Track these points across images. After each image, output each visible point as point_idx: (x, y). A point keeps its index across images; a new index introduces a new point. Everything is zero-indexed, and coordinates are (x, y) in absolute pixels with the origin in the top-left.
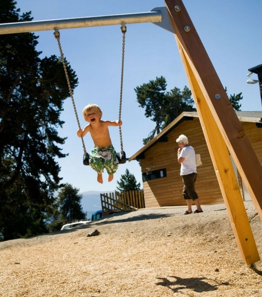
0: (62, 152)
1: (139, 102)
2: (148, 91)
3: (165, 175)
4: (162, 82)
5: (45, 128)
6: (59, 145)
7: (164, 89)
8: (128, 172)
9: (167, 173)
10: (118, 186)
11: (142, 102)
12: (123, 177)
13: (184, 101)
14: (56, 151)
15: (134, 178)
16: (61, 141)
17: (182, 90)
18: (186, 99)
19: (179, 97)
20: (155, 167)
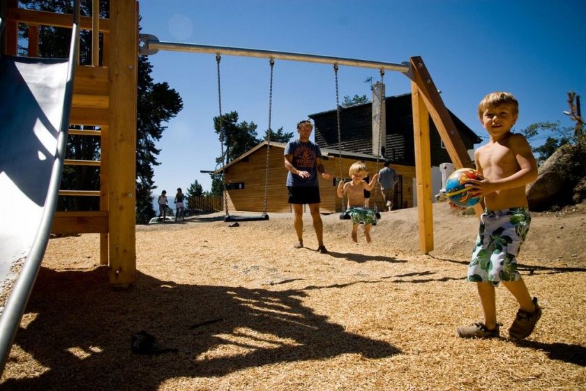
0: (157, 161)
1: (216, 129)
2: (224, 121)
3: (243, 187)
4: (235, 116)
5: (144, 140)
6: (154, 155)
7: (236, 121)
8: (196, 182)
9: (245, 186)
10: (188, 192)
11: (218, 129)
12: (192, 186)
13: (249, 133)
14: (152, 159)
15: (201, 187)
16: (157, 152)
17: (249, 124)
18: (251, 132)
19: (246, 129)
20: (236, 180)
